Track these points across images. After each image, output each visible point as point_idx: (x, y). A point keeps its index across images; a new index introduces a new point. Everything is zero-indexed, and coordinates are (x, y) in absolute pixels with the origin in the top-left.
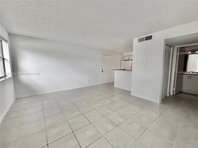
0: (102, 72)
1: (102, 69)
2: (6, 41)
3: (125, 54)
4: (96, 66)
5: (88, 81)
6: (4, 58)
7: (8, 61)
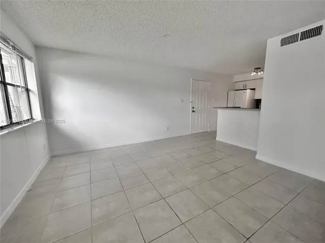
0: (193, 111)
1: (193, 108)
2: (30, 59)
3: (237, 78)
4: (182, 101)
5: (168, 129)
6: (29, 88)
7: (34, 93)
